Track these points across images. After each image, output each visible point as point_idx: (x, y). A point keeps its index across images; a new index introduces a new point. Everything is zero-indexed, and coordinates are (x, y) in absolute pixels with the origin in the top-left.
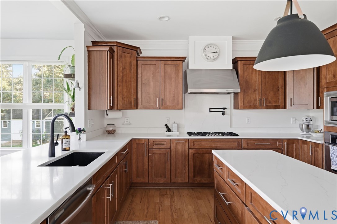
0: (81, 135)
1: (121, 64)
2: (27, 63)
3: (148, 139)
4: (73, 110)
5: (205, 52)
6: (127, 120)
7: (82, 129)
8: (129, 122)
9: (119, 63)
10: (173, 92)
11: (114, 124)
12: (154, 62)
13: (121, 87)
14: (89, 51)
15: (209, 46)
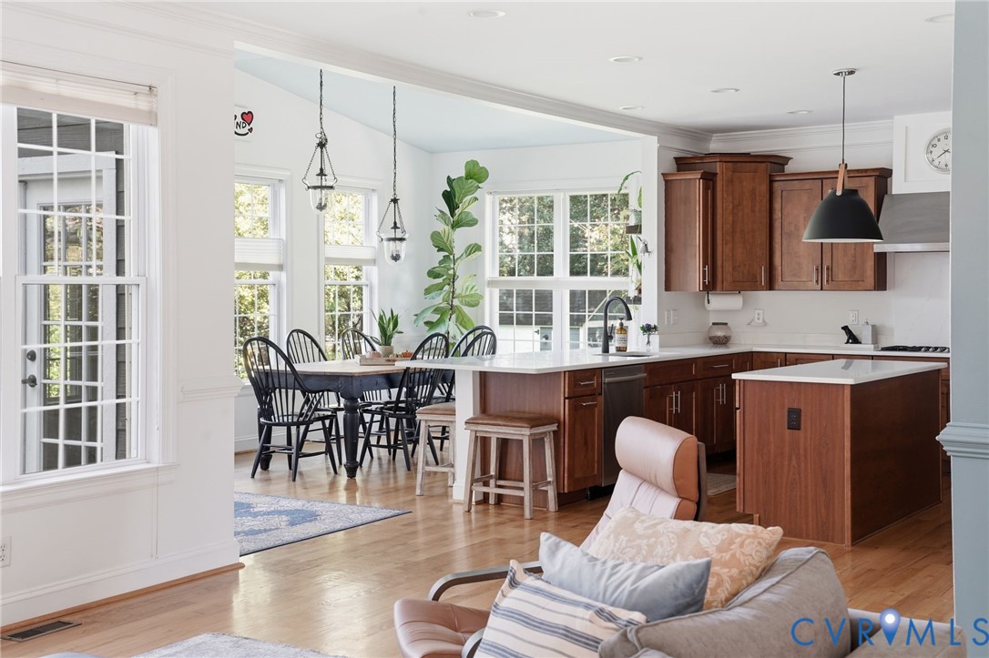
0: (651, 336)
1: (730, 198)
2: (562, 194)
3: (786, 353)
4: (640, 291)
5: (931, 152)
6: (758, 314)
7: (653, 325)
8: (764, 321)
9: (725, 196)
10: (853, 252)
11: (726, 324)
12: (808, 185)
13: (730, 245)
14: (666, 181)
15: (942, 138)
